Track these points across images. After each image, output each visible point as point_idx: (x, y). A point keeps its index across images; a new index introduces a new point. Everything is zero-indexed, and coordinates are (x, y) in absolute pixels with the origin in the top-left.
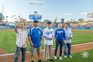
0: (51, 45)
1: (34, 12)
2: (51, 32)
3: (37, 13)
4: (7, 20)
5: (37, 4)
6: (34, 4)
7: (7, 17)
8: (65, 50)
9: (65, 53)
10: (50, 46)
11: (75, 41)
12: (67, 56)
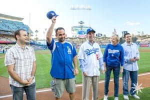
0: (95, 75)
1: (79, 23)
2: (95, 51)
3: (84, 23)
4: (37, 35)
5: (84, 9)
6: (78, 9)
7: (37, 31)
8: (126, 85)
9: (125, 91)
10: (93, 78)
11: (144, 67)
12: (129, 97)
